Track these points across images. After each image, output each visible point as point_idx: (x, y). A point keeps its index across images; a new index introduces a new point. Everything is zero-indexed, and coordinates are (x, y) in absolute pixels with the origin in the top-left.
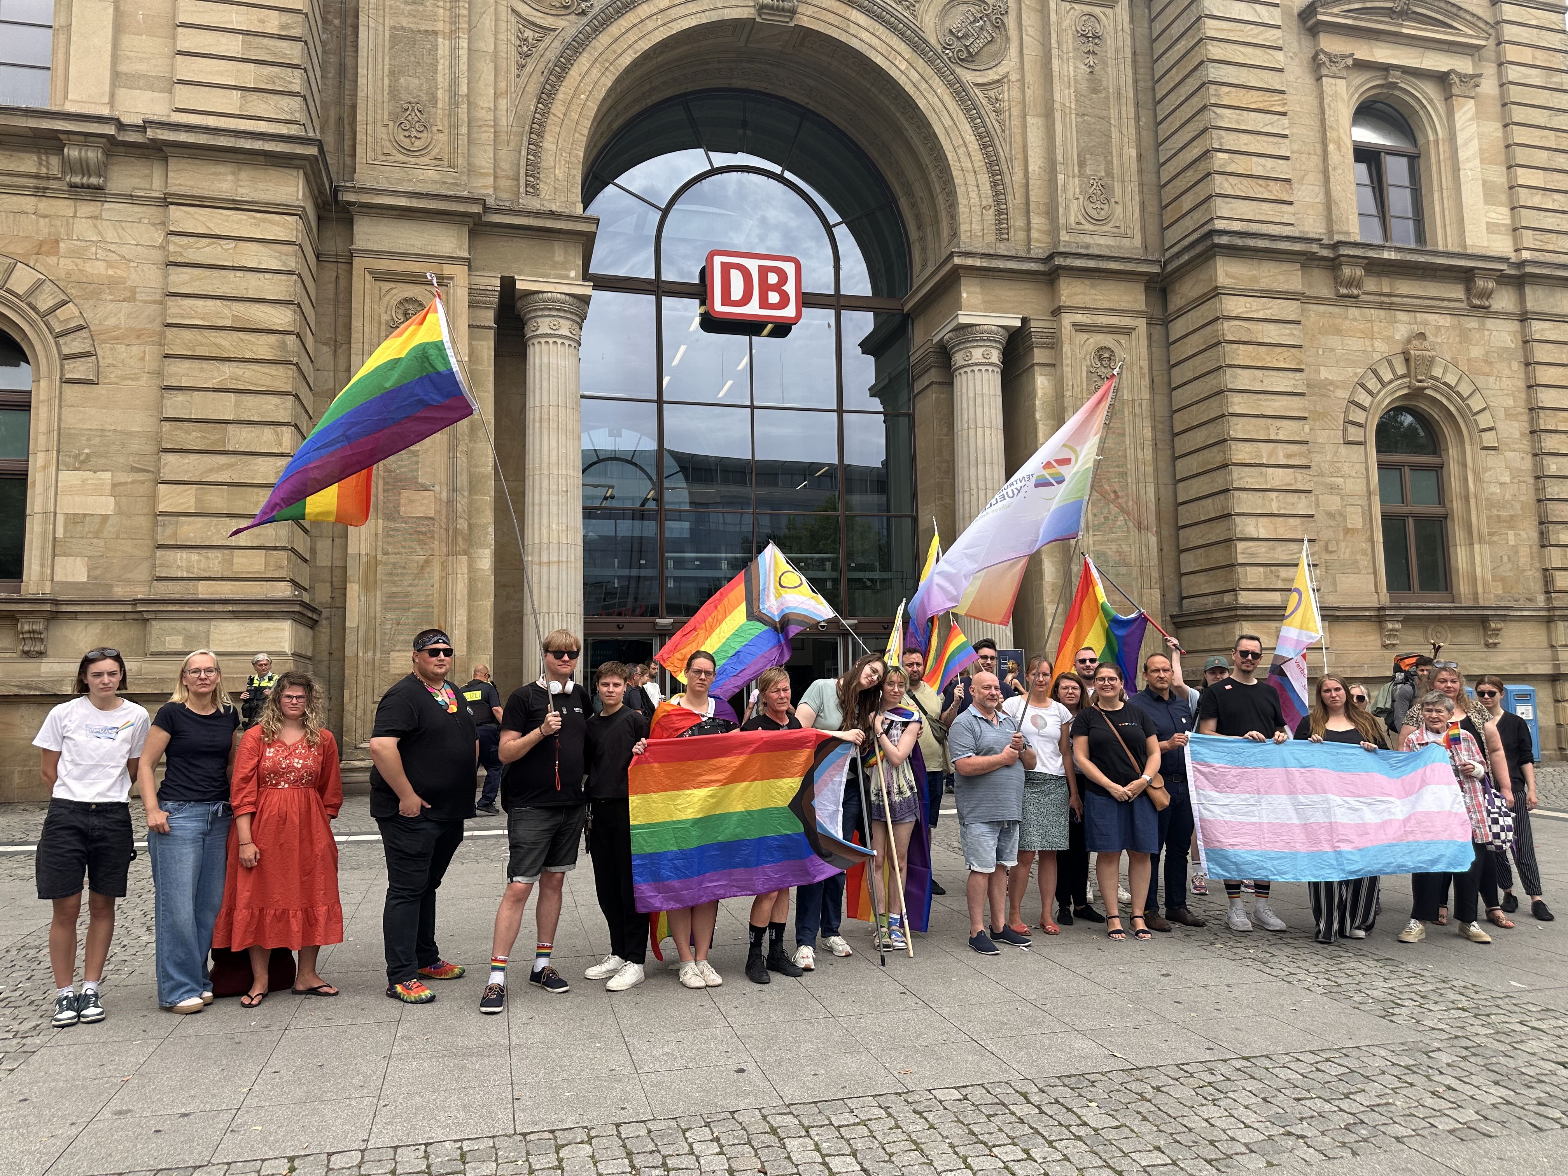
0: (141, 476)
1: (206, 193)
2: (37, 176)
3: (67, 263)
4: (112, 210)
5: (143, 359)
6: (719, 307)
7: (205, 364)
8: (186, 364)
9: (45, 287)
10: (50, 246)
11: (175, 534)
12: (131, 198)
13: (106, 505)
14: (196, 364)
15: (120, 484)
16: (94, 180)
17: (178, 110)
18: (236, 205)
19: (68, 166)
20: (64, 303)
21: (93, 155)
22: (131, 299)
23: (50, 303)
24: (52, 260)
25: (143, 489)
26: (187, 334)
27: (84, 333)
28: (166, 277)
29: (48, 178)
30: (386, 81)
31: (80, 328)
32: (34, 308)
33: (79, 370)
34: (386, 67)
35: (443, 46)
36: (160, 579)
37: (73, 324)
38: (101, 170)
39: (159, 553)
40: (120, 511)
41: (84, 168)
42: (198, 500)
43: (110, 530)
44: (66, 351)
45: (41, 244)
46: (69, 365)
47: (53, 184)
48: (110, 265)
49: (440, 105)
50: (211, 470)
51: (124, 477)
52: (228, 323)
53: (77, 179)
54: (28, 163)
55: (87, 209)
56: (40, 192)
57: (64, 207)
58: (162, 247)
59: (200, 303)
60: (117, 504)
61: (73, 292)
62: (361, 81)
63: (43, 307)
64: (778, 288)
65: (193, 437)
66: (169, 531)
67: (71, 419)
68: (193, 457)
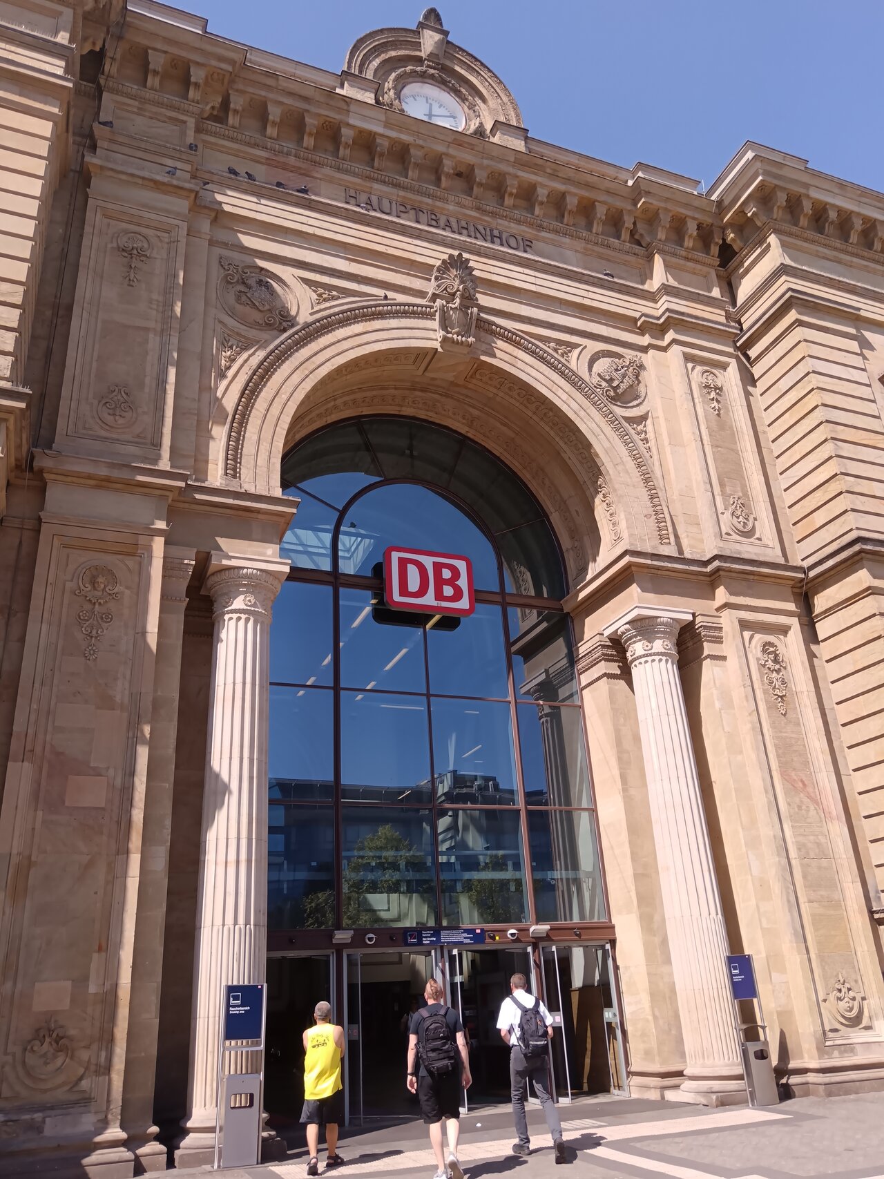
6: (397, 597)
30: (94, 365)
34: (96, 354)
35: (153, 341)
49: (147, 390)
62: (69, 362)
64: (452, 582)
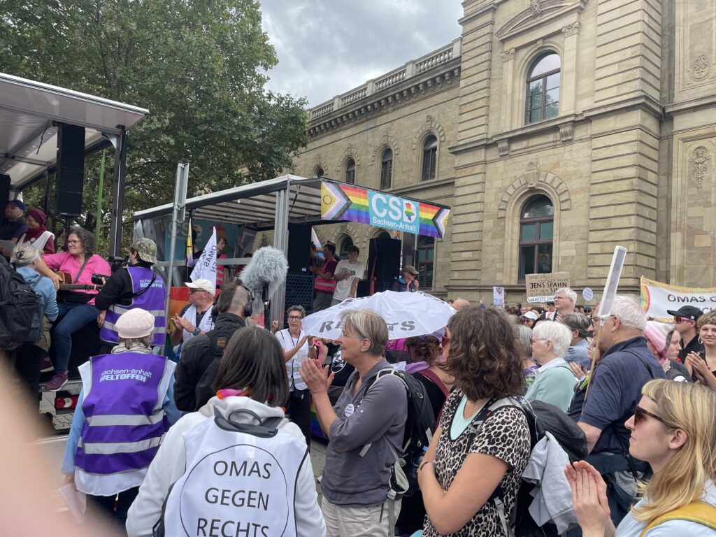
0: (583, 241)
1: (604, 131)
2: (553, 142)
3: (562, 169)
4: (576, 146)
5: (584, 198)
7: (603, 196)
8: (597, 197)
9: (556, 179)
10: (557, 165)
11: (594, 262)
12: (581, 140)
13: (573, 252)
14: (601, 197)
15: (578, 244)
16: (569, 138)
17: (596, 102)
18: (615, 132)
19: (562, 136)
20: (561, 183)
21: (568, 129)
22: (581, 177)
23: (557, 184)
24: (558, 169)
25: (584, 246)
26: (598, 186)
27: (567, 193)
28: (591, 166)
29: (556, 141)
30: (688, 51)
31: (565, 191)
32: (552, 187)
33: (565, 206)
34: (689, 45)
36: (589, 278)
37: (563, 190)
38: (572, 133)
39: (589, 269)
40: (578, 255)
41: (566, 134)
42: (601, 248)
43: (574, 262)
44: (561, 200)
45: (555, 164)
46: (563, 204)
47: (558, 143)
48: (575, 166)
50: (605, 237)
51: (580, 242)
52: (612, 179)
53: (564, 139)
54: (551, 138)
55: (568, 148)
56: (555, 147)
57: (560, 150)
58: (590, 155)
59: (602, 173)
60: (577, 252)
61: (564, 179)
63: (555, 186)
65: (599, 225)
66: (591, 261)
67: (564, 224)
68: (599, 232)
